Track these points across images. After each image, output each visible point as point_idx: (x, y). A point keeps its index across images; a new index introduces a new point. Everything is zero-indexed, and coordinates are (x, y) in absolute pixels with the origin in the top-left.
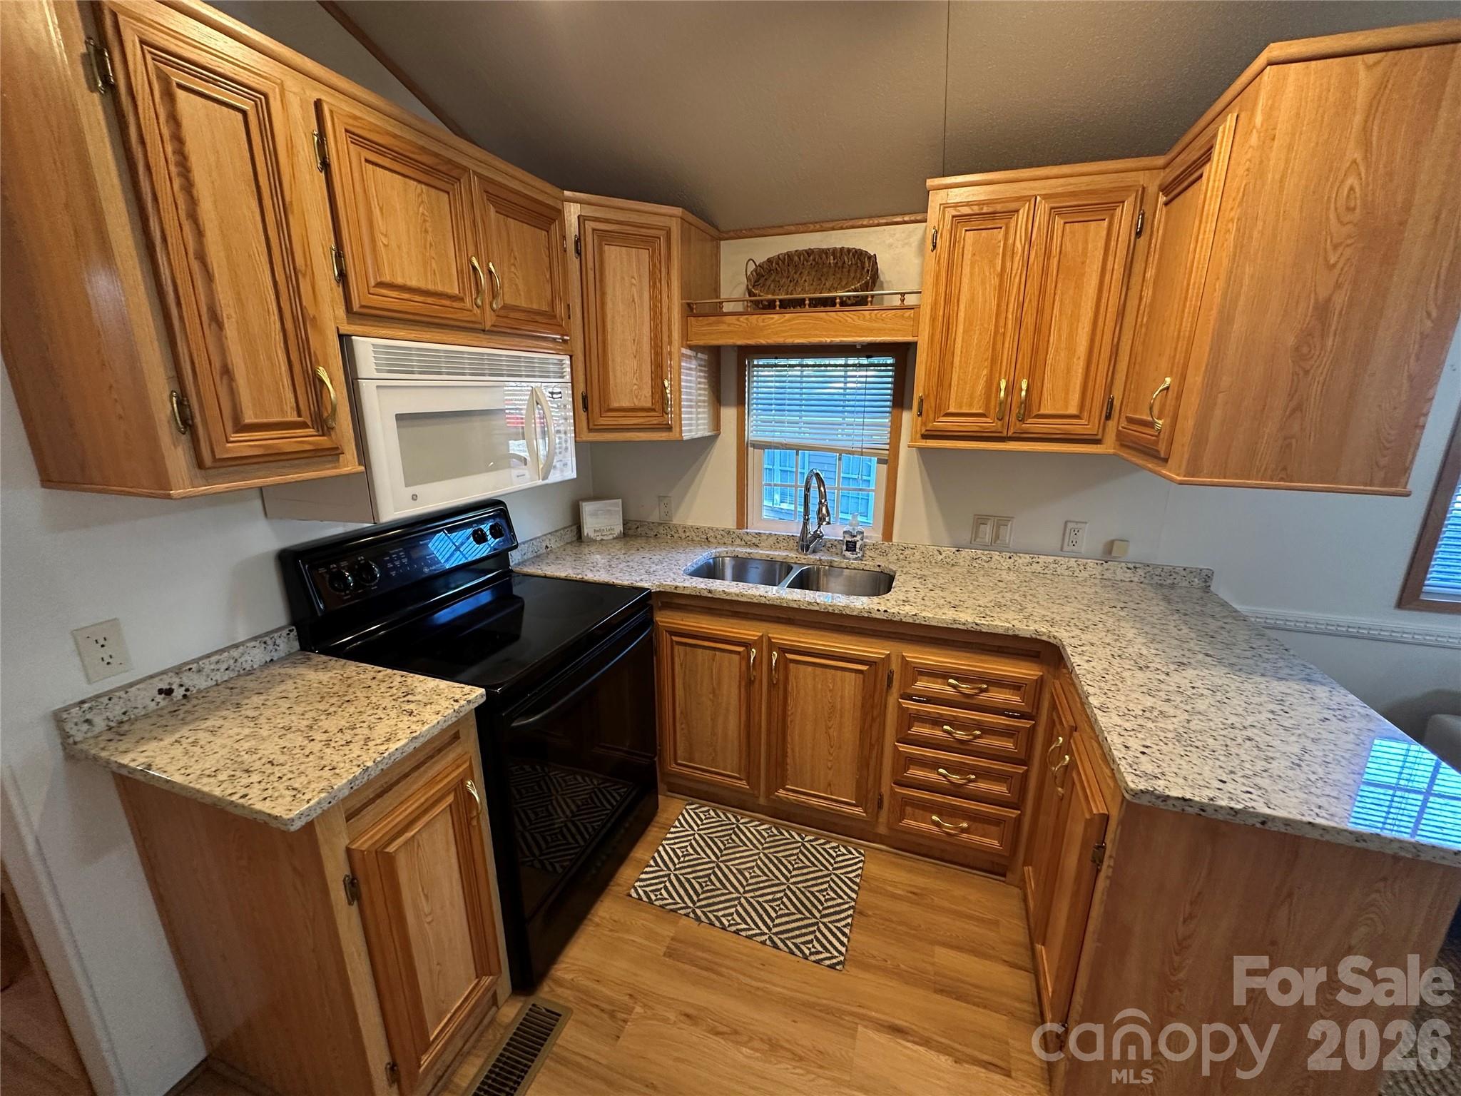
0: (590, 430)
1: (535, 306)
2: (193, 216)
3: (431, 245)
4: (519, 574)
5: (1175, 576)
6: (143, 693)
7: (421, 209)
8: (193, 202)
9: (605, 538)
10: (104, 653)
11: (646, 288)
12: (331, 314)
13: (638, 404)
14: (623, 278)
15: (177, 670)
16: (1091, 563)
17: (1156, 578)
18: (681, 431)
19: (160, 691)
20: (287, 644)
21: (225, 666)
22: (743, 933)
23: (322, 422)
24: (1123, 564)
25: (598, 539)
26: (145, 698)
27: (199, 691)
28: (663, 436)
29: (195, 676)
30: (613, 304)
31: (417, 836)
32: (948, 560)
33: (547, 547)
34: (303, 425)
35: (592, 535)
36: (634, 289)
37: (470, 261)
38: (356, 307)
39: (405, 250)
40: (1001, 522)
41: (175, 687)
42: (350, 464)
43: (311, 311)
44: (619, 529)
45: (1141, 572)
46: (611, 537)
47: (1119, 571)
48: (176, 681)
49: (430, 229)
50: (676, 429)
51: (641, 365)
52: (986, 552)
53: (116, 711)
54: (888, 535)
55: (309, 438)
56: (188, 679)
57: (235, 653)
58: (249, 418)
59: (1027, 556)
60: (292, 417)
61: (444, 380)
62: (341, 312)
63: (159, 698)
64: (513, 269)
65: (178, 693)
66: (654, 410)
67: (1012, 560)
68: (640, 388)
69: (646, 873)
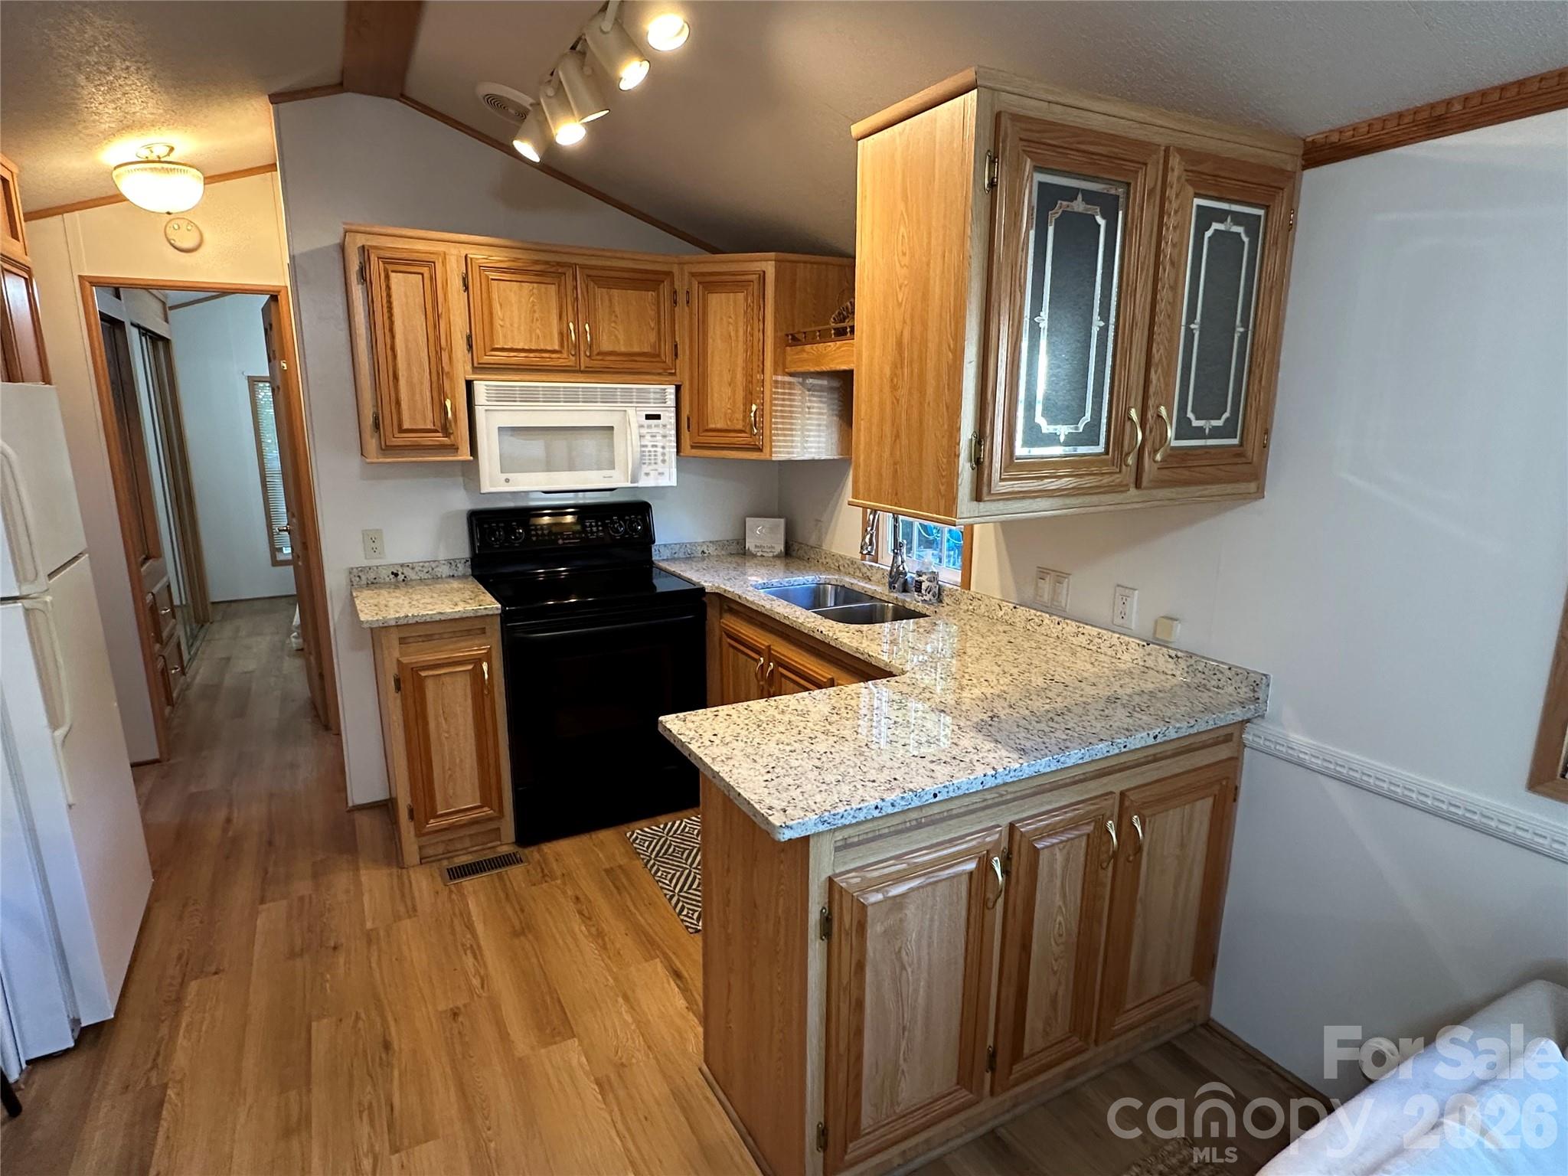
0: (693, 447)
1: (636, 349)
2: (391, 330)
3: (537, 320)
4: (661, 569)
5: (1219, 676)
6: (384, 571)
7: (532, 299)
8: (392, 323)
9: (764, 554)
10: (373, 545)
11: (741, 324)
12: (462, 370)
13: (730, 425)
14: (721, 319)
15: (402, 565)
16: (1133, 642)
17: (1199, 675)
18: (771, 452)
19: (393, 573)
20: (464, 569)
21: (426, 570)
22: (660, 884)
23: (446, 430)
24: (1165, 650)
25: (759, 554)
26: (385, 575)
27: (411, 580)
28: (754, 456)
29: (410, 571)
30: (714, 341)
31: (443, 679)
32: (1007, 618)
33: (703, 552)
34: (436, 431)
35: (753, 549)
36: (731, 327)
37: (568, 326)
38: (476, 365)
39: (516, 325)
40: (1060, 577)
41: (400, 573)
42: (465, 455)
43: (446, 369)
44: (780, 547)
45: (1183, 664)
46: (771, 555)
47: (1161, 660)
48: (400, 570)
49: (537, 311)
50: (766, 450)
51: (735, 391)
52: (1039, 613)
53: (372, 576)
54: (966, 583)
55: (440, 438)
56: (408, 572)
57: (434, 565)
58: (406, 425)
59: (1074, 624)
60: (430, 426)
61: (581, 406)
62: (469, 367)
63: (392, 576)
64: (613, 325)
65: (401, 577)
66: (744, 432)
67: (1060, 627)
68: (733, 412)
69: (652, 829)
